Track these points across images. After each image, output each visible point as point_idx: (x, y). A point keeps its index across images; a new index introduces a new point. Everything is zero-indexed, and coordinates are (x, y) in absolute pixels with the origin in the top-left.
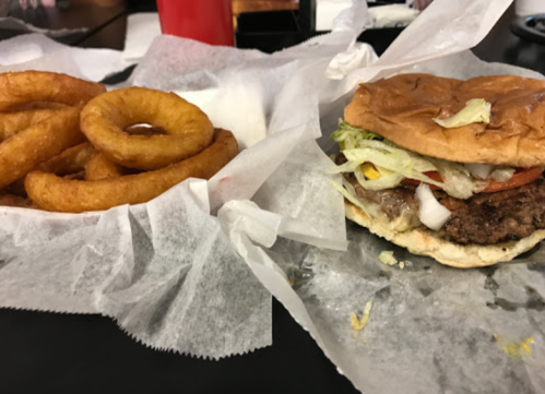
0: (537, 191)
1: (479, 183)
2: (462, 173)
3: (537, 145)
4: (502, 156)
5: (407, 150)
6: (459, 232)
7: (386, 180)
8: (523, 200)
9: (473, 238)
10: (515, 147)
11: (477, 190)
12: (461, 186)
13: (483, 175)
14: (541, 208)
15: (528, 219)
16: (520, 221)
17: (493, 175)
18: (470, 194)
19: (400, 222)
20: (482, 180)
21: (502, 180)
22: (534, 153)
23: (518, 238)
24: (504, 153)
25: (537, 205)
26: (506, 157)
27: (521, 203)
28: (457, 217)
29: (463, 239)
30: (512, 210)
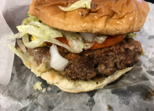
0: (119, 49)
1: (87, 44)
2: (78, 38)
3: (118, 22)
4: (96, 28)
5: (49, 26)
6: (71, 73)
7: (36, 43)
8: (110, 54)
9: (78, 76)
10: (104, 22)
11: (86, 48)
12: (77, 46)
13: (90, 40)
14: (120, 58)
15: (111, 65)
16: (106, 66)
17: (95, 40)
18: (81, 50)
19: (42, 67)
20: (89, 42)
21: (100, 42)
22: (115, 27)
23: (106, 76)
24: (97, 26)
25: (118, 57)
26: (98, 28)
27: (108, 56)
28: (71, 64)
29: (73, 77)
30: (103, 60)
